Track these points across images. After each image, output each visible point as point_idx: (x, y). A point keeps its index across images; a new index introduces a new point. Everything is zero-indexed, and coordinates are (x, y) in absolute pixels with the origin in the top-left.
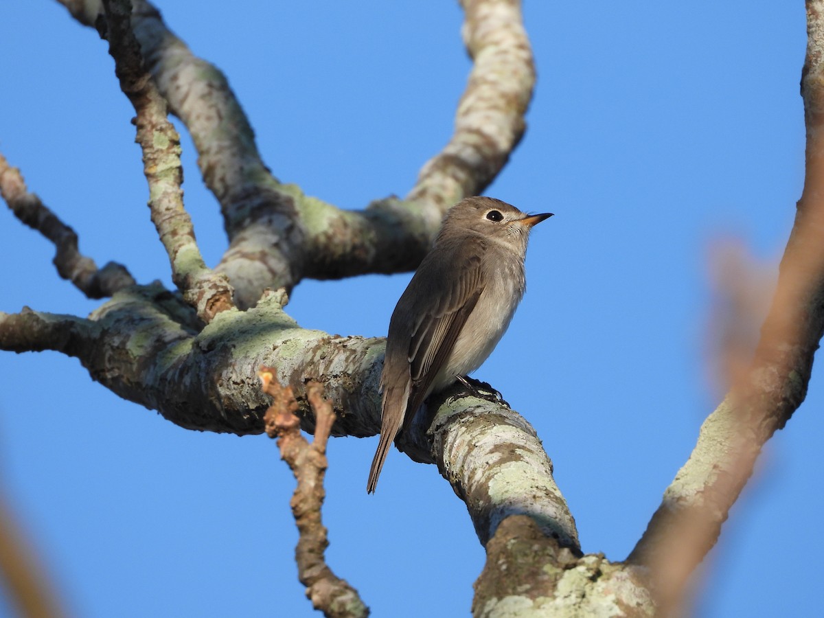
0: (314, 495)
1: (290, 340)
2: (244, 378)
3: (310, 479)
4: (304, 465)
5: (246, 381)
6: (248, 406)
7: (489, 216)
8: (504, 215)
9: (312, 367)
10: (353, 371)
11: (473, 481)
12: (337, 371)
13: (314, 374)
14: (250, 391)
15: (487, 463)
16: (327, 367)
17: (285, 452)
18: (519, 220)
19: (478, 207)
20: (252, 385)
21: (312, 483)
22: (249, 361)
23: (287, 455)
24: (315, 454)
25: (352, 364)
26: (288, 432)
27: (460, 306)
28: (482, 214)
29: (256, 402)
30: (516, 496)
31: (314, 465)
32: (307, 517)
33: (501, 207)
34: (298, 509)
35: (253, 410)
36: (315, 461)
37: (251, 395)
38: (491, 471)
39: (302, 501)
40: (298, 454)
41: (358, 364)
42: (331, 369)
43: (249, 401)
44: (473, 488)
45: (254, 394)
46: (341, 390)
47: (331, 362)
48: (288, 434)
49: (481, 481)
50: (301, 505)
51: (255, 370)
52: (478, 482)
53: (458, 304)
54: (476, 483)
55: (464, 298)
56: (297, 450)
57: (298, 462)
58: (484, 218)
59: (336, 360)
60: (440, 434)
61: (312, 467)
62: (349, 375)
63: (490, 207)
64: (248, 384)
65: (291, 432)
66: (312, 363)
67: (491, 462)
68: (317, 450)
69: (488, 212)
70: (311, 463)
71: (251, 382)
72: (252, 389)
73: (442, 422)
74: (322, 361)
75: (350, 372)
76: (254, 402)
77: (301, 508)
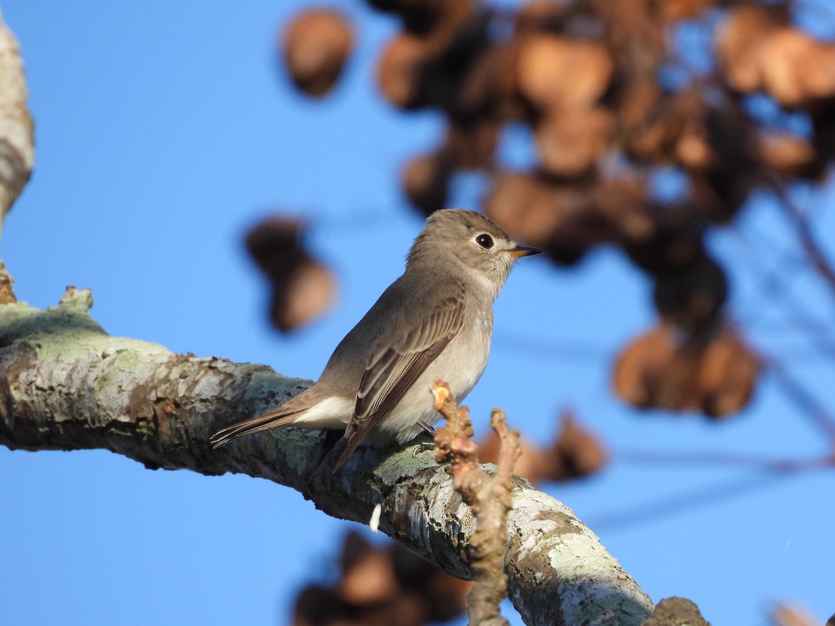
0: (499, 536)
1: (126, 350)
2: (54, 384)
3: (495, 517)
4: (489, 499)
5: (57, 389)
6: (52, 417)
7: (479, 239)
8: (495, 240)
9: (168, 385)
10: (233, 398)
11: (521, 548)
12: (208, 394)
13: (170, 393)
14: (61, 400)
15: (540, 530)
16: (190, 389)
17: (463, 481)
18: (508, 250)
19: (469, 227)
20: (67, 394)
21: (498, 523)
22: (62, 366)
23: (465, 485)
24: (501, 490)
25: (229, 390)
26: (467, 460)
27: (426, 347)
28: (472, 234)
29: (66, 414)
30: (596, 573)
31: (501, 502)
32: (489, 560)
33: (494, 231)
34: (480, 549)
35: (58, 423)
36: (502, 498)
37: (61, 405)
38: (549, 540)
39: (486, 541)
40: (481, 486)
41: (241, 391)
42: (197, 390)
43: (56, 411)
44: (521, 557)
45: (65, 405)
46: (211, 417)
47: (196, 383)
48: (466, 462)
49: (534, 550)
50: (485, 546)
51: (73, 377)
52: (529, 550)
53: (425, 344)
54: (526, 551)
55: (432, 340)
56: (479, 482)
57: (481, 496)
58: (473, 240)
59: (203, 382)
60: (406, 488)
61: (498, 504)
62: (225, 401)
63: (483, 229)
64: (60, 392)
65: (470, 460)
66: (166, 380)
67: (545, 530)
68: (504, 485)
69: (479, 234)
70: (498, 500)
71: (65, 390)
72: (65, 399)
73: (410, 475)
74: (182, 380)
75: (228, 398)
76: (63, 413)
77: (484, 549)
